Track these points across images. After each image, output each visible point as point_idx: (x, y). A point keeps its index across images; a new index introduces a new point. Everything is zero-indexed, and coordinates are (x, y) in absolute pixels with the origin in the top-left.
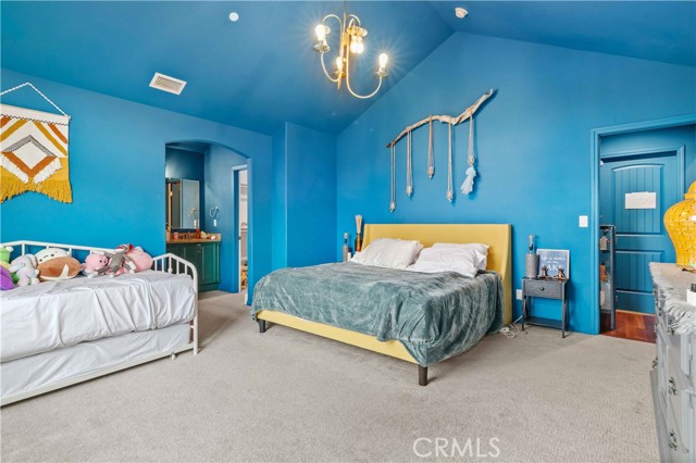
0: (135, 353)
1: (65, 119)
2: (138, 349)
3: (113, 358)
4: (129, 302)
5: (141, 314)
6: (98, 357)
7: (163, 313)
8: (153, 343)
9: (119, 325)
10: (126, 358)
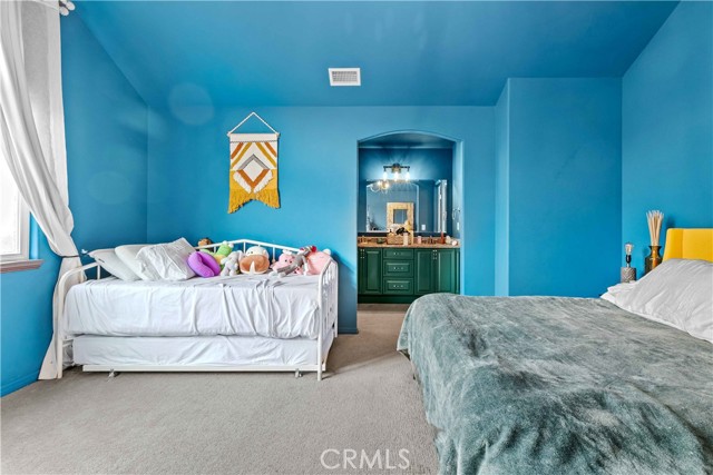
0: (262, 358)
1: (274, 137)
2: (264, 354)
3: (241, 358)
4: (251, 305)
5: (262, 320)
6: (229, 353)
7: (283, 323)
8: (278, 353)
9: (242, 326)
10: (253, 361)
